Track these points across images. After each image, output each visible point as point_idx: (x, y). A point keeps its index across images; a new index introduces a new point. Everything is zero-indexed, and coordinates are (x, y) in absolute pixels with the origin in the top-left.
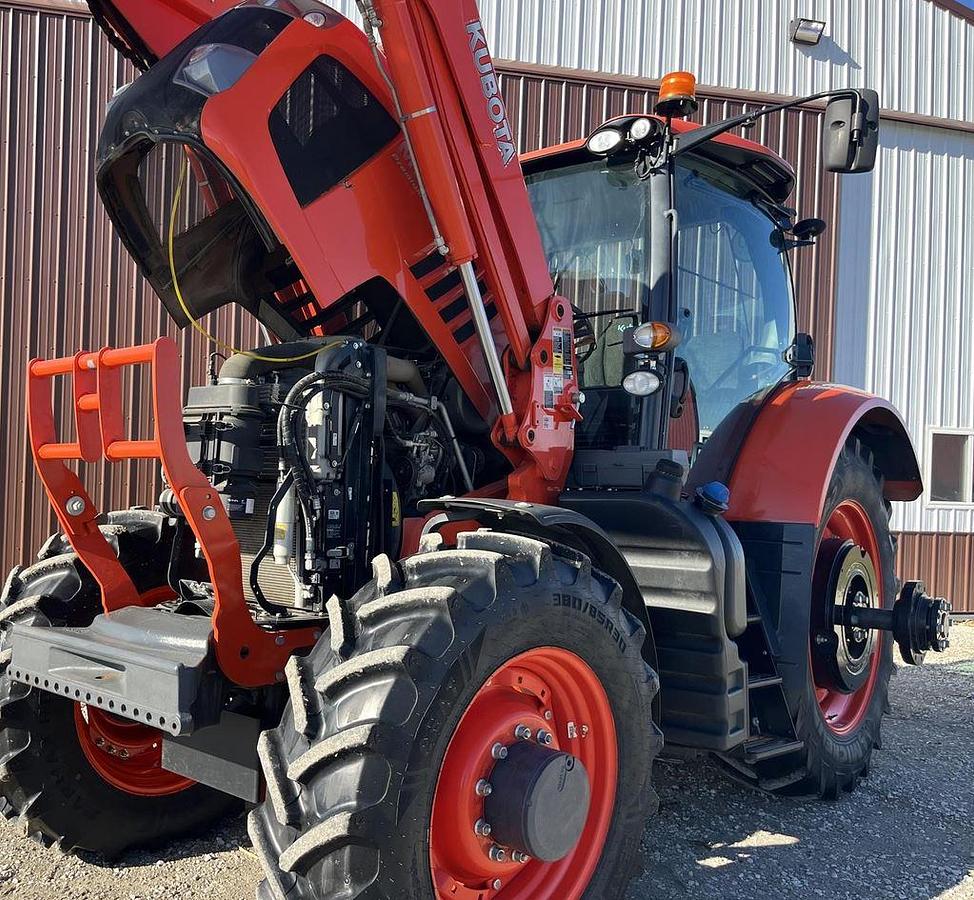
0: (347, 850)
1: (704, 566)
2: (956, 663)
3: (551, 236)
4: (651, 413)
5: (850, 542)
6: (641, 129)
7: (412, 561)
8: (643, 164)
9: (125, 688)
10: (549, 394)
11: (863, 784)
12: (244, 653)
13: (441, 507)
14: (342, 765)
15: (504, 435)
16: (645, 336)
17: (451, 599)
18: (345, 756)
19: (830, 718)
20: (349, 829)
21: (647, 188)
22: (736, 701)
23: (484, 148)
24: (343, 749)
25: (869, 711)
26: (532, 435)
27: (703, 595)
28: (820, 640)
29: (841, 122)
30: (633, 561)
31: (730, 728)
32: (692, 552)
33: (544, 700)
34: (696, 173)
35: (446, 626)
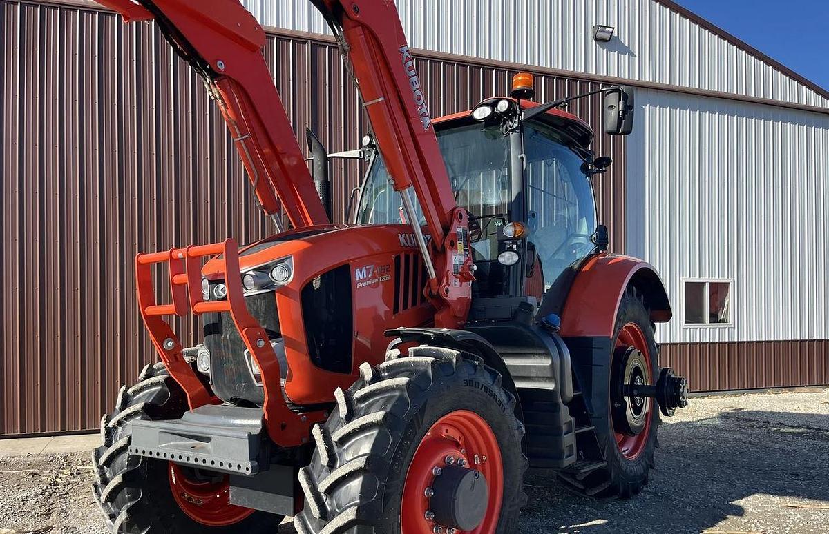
0: (356, 528)
1: (547, 362)
2: (702, 420)
3: (452, 170)
4: (515, 275)
5: (632, 347)
6: (503, 106)
7: (383, 365)
8: (505, 126)
9: (212, 451)
10: (456, 266)
11: (645, 489)
12: (283, 427)
13: (398, 334)
14: (350, 481)
15: (431, 291)
16: (509, 230)
17: (408, 384)
18: (352, 475)
19: (624, 451)
20: (357, 515)
21: (508, 141)
22: (569, 440)
23: (413, 120)
24: (351, 472)
25: (646, 446)
26: (447, 291)
27: (548, 379)
28: (616, 405)
29: (613, 106)
30: (509, 362)
31: (566, 455)
32: (541, 355)
33: (460, 442)
34: (536, 132)
35: (406, 399)
